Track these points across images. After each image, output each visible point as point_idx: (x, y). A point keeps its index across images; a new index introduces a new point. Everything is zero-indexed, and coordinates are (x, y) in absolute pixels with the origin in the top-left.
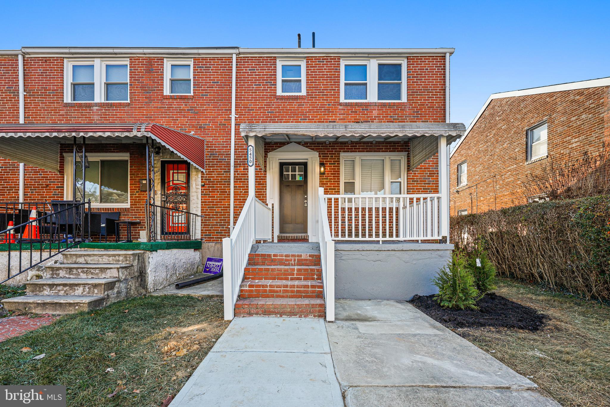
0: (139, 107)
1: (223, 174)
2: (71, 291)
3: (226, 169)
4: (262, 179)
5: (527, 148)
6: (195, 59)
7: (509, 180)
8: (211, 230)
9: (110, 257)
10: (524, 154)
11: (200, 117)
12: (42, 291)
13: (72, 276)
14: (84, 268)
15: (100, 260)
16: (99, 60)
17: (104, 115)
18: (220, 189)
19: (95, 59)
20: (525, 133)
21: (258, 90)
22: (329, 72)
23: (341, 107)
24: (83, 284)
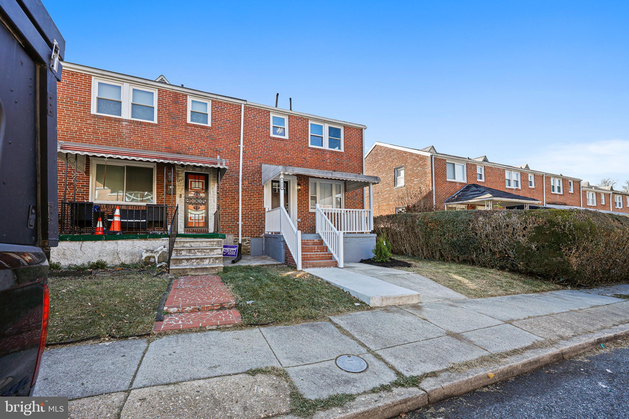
0: (165, 129)
1: (234, 186)
2: (201, 262)
3: (235, 182)
4: (261, 191)
5: (395, 179)
6: (212, 101)
7: (386, 196)
8: (224, 225)
9: (208, 242)
10: (393, 182)
11: (216, 143)
12: (182, 263)
13: (191, 255)
14: (199, 249)
15: (201, 244)
16: (128, 84)
17: (133, 130)
18: (231, 196)
19: (125, 83)
20: (393, 170)
21: (258, 131)
22: (302, 127)
23: (309, 150)
24: (209, 258)
